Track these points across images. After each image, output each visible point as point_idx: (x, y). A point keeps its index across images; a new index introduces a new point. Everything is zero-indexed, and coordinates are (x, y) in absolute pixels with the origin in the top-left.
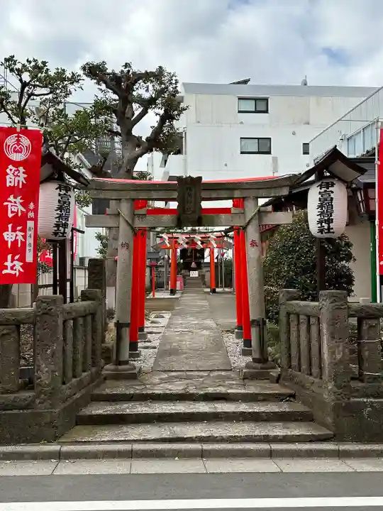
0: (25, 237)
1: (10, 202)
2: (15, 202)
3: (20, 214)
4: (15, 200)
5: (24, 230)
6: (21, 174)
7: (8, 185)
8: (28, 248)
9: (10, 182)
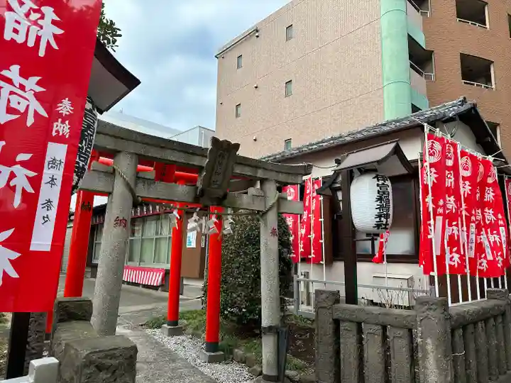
0: (36, 182)
1: (9, 81)
2: (22, 87)
3: (30, 121)
4: (23, 81)
5: (36, 164)
6: (46, 23)
7: (8, 35)
8: (40, 212)
9: (16, 31)
